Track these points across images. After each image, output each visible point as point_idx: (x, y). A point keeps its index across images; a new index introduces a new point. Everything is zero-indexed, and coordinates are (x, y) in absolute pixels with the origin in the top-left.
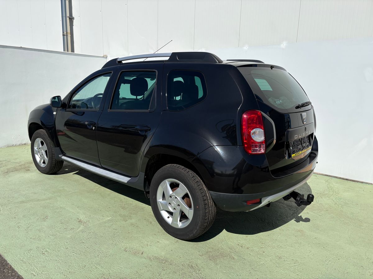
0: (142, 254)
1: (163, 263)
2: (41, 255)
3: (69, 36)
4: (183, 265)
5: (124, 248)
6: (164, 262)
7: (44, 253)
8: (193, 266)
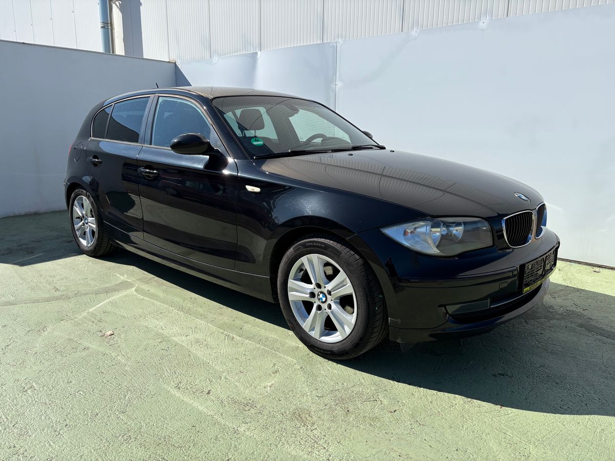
0: (208, 393)
1: (246, 411)
2: (20, 395)
4: (282, 414)
5: (176, 382)
6: (247, 409)
7: (26, 391)
8: (303, 416)
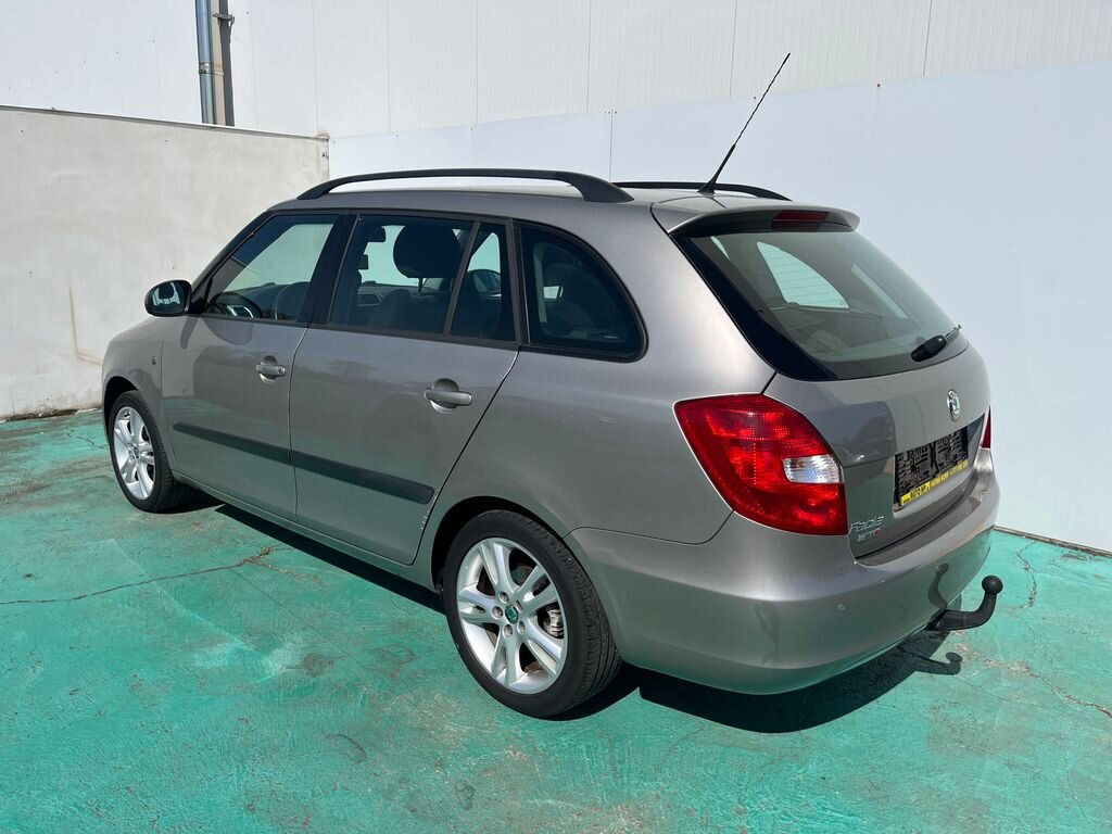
3: (219, 73)
